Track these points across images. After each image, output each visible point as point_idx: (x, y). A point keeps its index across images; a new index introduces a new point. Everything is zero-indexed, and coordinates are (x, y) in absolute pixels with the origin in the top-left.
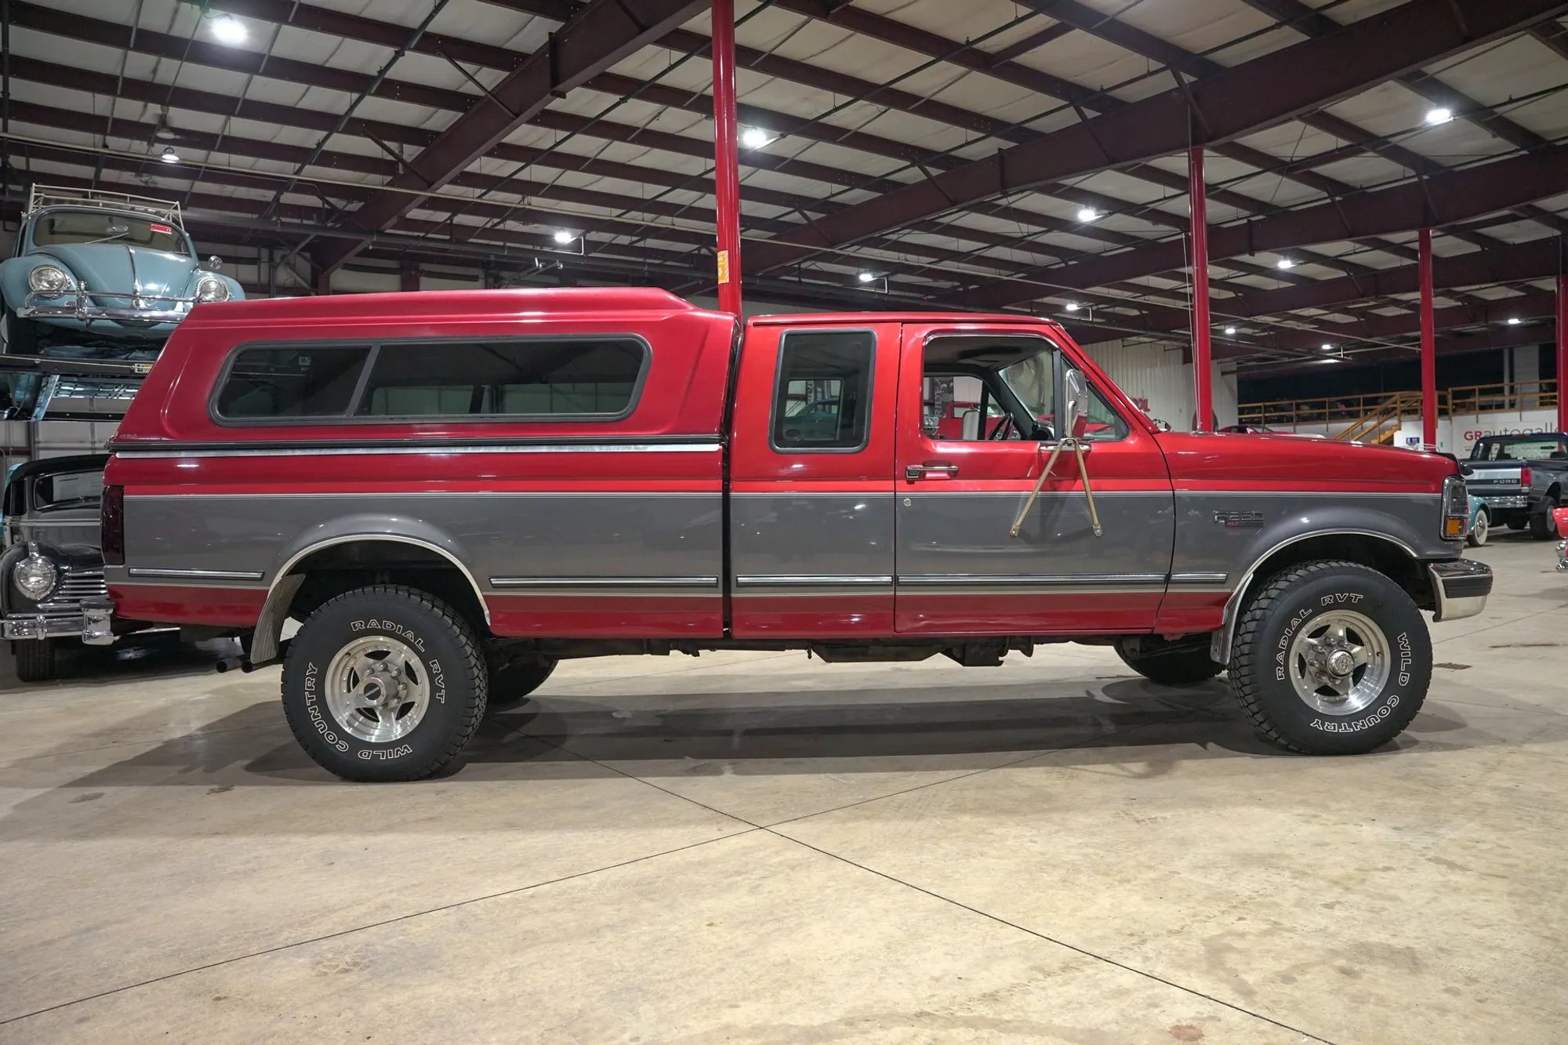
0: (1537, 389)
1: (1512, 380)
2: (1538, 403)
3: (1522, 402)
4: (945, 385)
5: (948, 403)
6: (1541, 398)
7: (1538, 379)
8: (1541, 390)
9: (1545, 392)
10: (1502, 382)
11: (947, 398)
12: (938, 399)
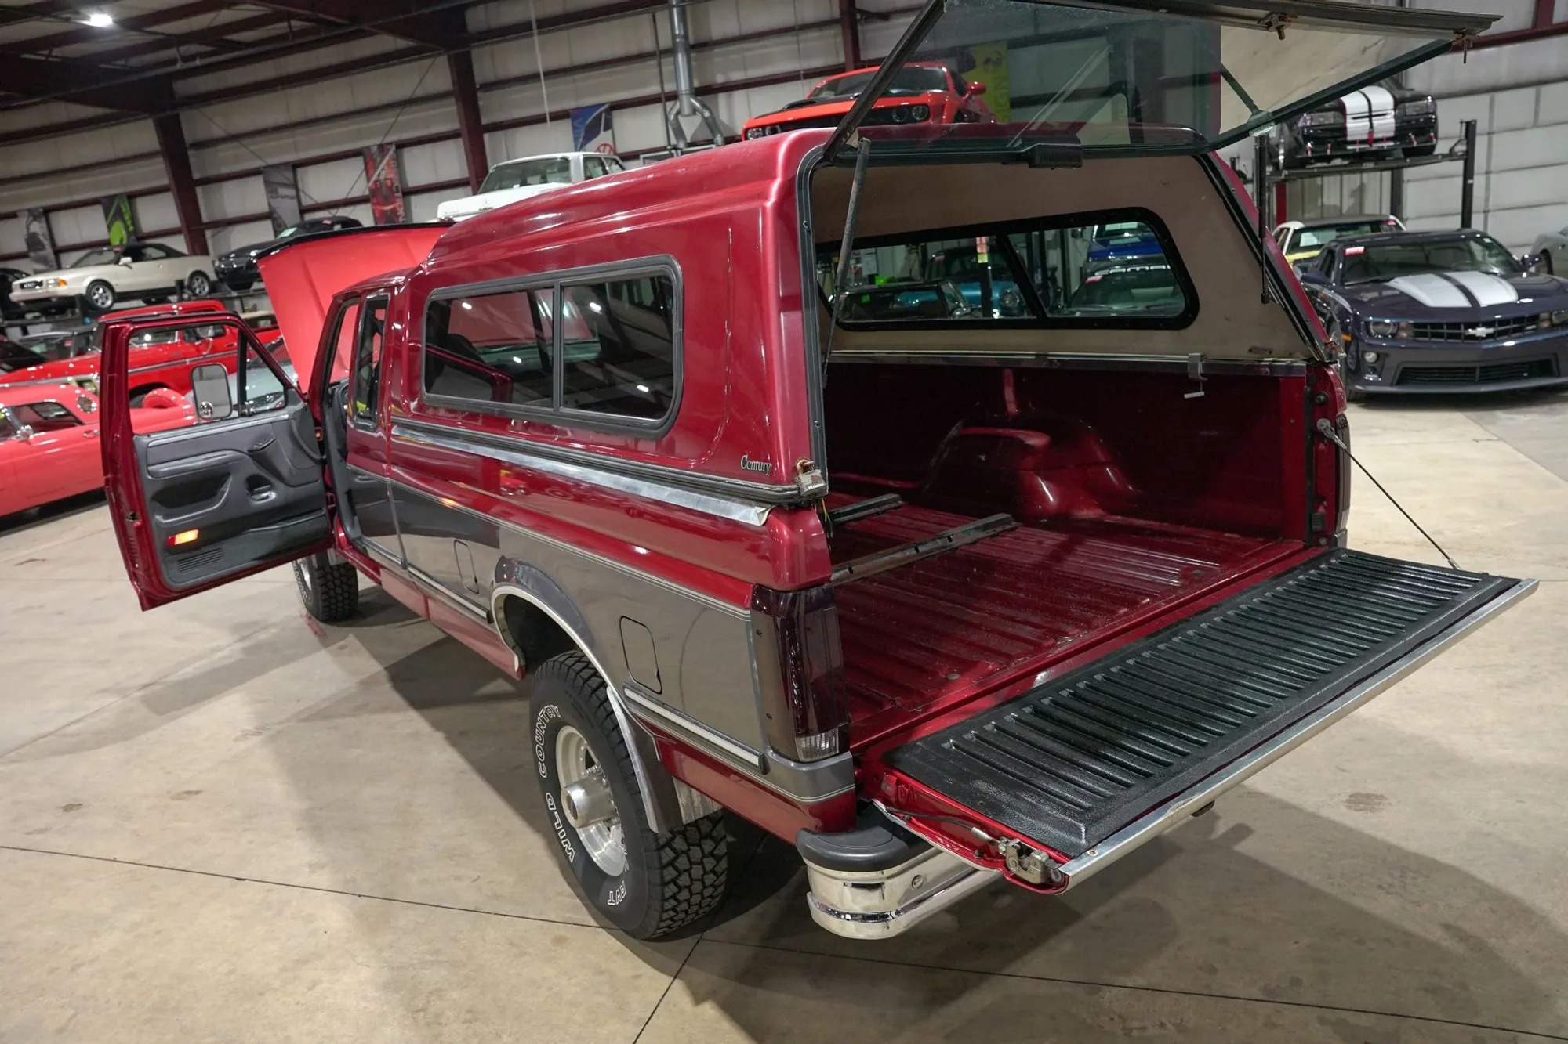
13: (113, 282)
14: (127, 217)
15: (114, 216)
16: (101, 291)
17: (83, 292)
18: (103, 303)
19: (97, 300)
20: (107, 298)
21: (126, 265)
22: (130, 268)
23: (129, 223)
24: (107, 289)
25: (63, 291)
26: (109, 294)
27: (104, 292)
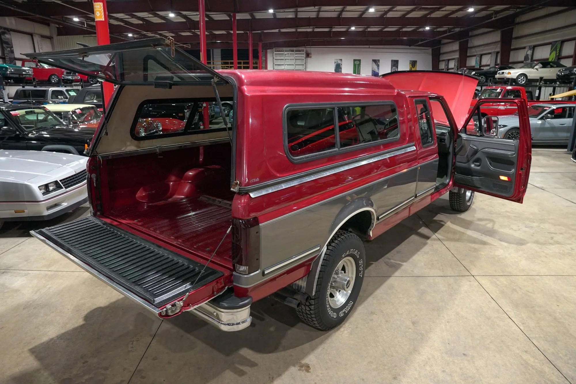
0: (221, 64)
1: (213, 60)
2: (221, 68)
3: (217, 67)
4: (9, 49)
5: (12, 58)
6: (222, 66)
7: (220, 60)
8: (222, 64)
9: (223, 64)
10: (210, 60)
11: (11, 56)
12: (7, 56)
13: (528, 75)
14: (558, 50)
15: (554, 49)
16: (522, 77)
17: (515, 78)
18: (521, 82)
19: (519, 81)
20: (524, 81)
21: (537, 69)
22: (538, 70)
23: (558, 52)
24: (525, 77)
25: (509, 76)
26: (525, 79)
27: (523, 78)
